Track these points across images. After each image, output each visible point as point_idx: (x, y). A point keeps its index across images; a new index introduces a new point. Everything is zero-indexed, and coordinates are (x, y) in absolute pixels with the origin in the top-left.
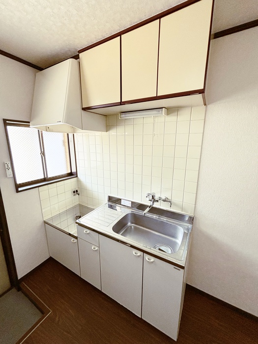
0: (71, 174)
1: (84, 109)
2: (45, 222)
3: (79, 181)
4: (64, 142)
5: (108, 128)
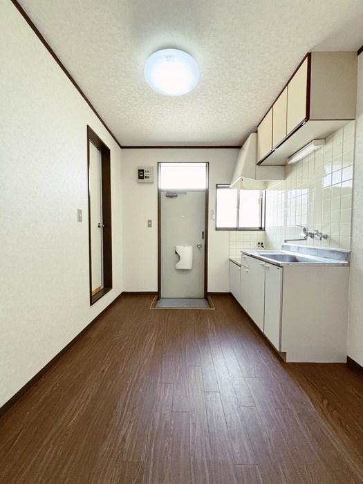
0: (261, 229)
1: (258, 164)
2: (230, 260)
3: (265, 234)
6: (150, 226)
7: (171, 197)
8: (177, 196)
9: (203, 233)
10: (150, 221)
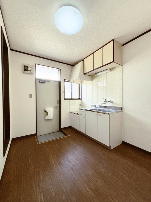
0: (79, 99)
1: (84, 74)
2: (70, 112)
3: (82, 101)
4: (78, 88)
5: (92, 80)
7: (42, 83)
8: (45, 83)
9: (58, 101)
10: (31, 95)
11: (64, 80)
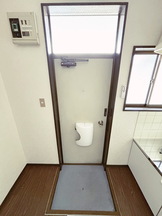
2: (134, 140)
6: (43, 105)
7: (68, 66)
8: (75, 65)
9: (106, 110)
10: (42, 100)
11: (135, 47)
